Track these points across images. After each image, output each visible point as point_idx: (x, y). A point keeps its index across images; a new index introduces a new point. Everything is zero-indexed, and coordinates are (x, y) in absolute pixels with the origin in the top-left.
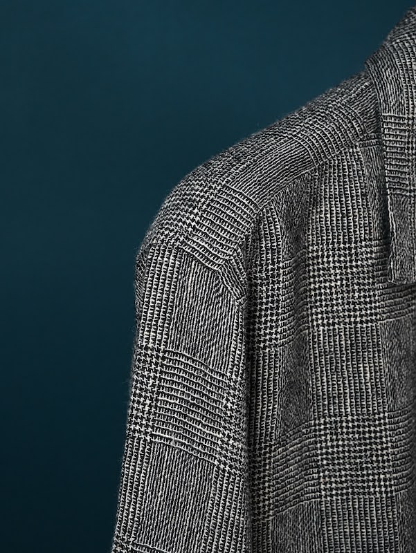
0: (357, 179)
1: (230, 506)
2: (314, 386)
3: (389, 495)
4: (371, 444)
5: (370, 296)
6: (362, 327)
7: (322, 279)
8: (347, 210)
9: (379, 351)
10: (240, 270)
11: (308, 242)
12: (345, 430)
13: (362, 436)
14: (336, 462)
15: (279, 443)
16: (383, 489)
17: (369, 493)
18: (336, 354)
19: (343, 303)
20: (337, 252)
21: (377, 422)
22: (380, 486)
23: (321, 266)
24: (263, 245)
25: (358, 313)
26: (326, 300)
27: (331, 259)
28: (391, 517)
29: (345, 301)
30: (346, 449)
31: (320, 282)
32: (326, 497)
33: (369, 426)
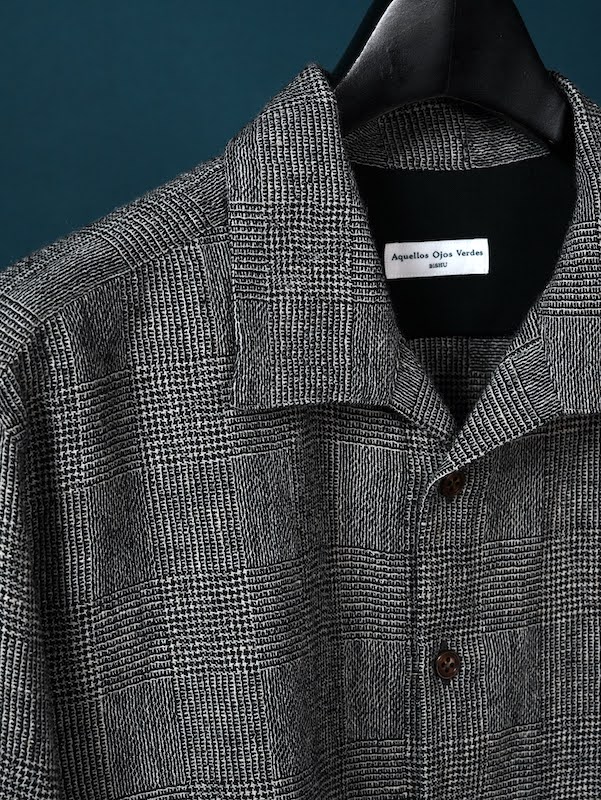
0: (194, 282)
1: (11, 675)
2: (156, 537)
3: (252, 672)
4: (226, 608)
5: (216, 426)
6: (207, 464)
7: (156, 405)
8: (183, 321)
9: (231, 493)
10: (12, 394)
11: (134, 360)
12: (196, 591)
13: (215, 598)
14: (188, 630)
15: (101, 604)
16: (244, 664)
17: (228, 669)
18: (180, 497)
19: (185, 435)
20: (173, 372)
21: (233, 581)
22: (240, 661)
23: (154, 390)
24: (53, 365)
25: (202, 446)
26: (163, 431)
27: (166, 381)
28: (255, 699)
29: (187, 432)
30: (199, 614)
31: (154, 409)
32: (179, 674)
33: (224, 586)
